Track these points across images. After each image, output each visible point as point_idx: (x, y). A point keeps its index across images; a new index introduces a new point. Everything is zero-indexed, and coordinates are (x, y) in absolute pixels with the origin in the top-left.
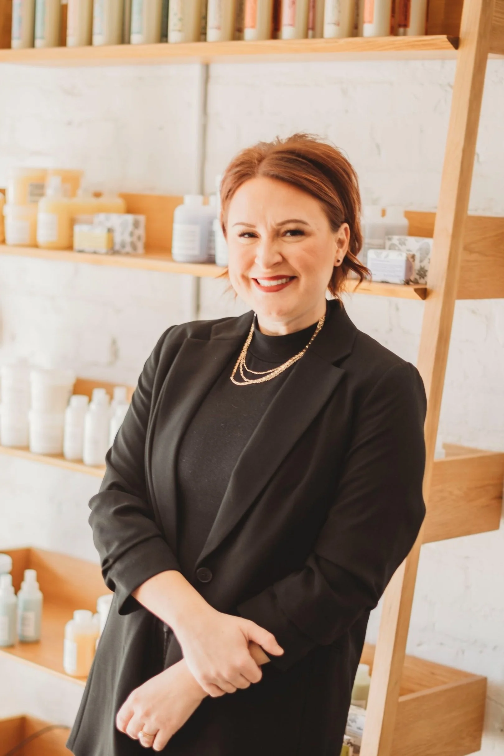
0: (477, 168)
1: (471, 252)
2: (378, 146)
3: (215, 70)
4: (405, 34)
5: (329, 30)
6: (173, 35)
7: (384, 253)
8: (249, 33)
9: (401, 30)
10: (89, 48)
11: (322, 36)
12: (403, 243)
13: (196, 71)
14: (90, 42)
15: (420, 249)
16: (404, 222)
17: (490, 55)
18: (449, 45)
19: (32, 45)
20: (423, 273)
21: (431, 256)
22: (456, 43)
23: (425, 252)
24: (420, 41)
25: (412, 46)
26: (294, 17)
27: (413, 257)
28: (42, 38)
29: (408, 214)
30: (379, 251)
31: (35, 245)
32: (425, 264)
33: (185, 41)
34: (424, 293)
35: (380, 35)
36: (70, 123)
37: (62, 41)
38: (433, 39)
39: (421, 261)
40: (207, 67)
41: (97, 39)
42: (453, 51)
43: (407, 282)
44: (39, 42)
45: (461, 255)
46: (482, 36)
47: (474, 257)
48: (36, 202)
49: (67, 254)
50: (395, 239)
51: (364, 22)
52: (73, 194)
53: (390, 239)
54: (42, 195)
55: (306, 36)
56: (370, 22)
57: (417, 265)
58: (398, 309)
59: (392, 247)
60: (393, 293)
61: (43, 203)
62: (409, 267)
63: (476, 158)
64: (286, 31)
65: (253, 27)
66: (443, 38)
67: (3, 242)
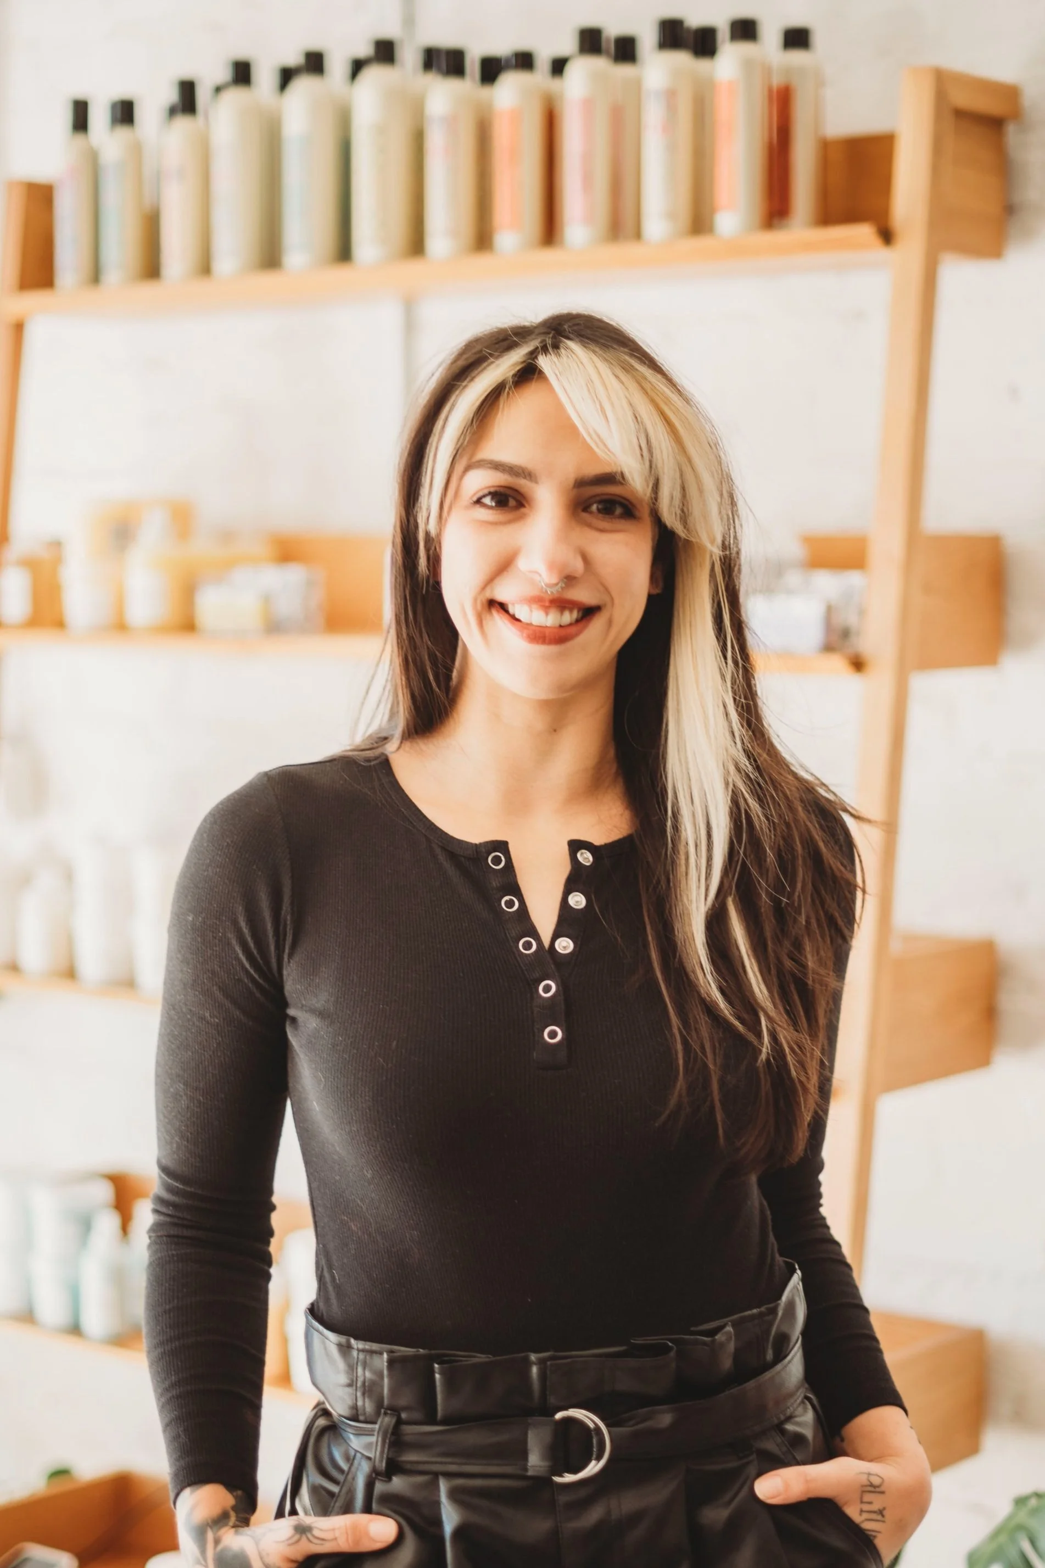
1: (936, 594)
4: (785, 226)
5: (654, 226)
6: (364, 249)
8: (505, 238)
9: (782, 222)
10: (205, 283)
11: (638, 235)
12: (808, 584)
14: (206, 270)
15: (847, 595)
17: (946, 257)
18: (875, 241)
19: (96, 278)
20: (849, 633)
22: (887, 236)
24: (824, 237)
25: (809, 247)
26: (591, 208)
27: (834, 606)
28: (119, 268)
29: (807, 540)
31: (121, 627)
33: (388, 259)
34: (858, 664)
35: (750, 230)
38: (846, 233)
40: (409, 304)
41: (221, 265)
42: (882, 253)
43: (829, 648)
44: (110, 277)
45: (922, 601)
49: (182, 639)
51: (716, 210)
55: (611, 239)
56: (729, 209)
57: (841, 621)
60: (804, 671)
61: (136, 554)
62: (828, 623)
64: (574, 232)
65: (512, 227)
66: (865, 231)
67: (59, 624)
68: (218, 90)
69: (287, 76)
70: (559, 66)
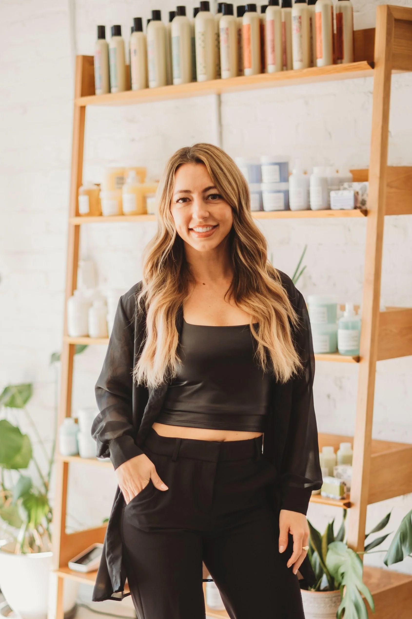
0: (390, 140)
1: (391, 187)
2: (330, 134)
3: (224, 97)
4: (341, 63)
5: (297, 64)
6: (200, 76)
7: (340, 192)
8: (247, 71)
9: (339, 61)
10: (147, 90)
11: (292, 68)
12: (350, 187)
13: (212, 99)
14: (147, 86)
15: (361, 189)
16: (350, 175)
17: (393, 71)
18: (369, 66)
19: (109, 91)
20: (364, 202)
21: (368, 191)
22: (372, 65)
23: (364, 190)
24: (351, 66)
25: (347, 69)
26: (274, 59)
27: (357, 193)
28: (116, 87)
29: (352, 171)
30: (337, 192)
31: (122, 214)
32: (365, 197)
33: (208, 80)
34: (366, 213)
35: (327, 65)
36: (133, 140)
37: (128, 87)
38: (359, 64)
39: (362, 195)
40: (219, 96)
41: (152, 84)
42: (371, 71)
43: (355, 208)
44: (113, 90)
45: (386, 189)
46: (387, 60)
47: (393, 190)
48: (121, 188)
49: (144, 217)
50: (346, 185)
51: (316, 58)
52: (142, 181)
53: (342, 185)
54: (123, 184)
55: (282, 70)
56: (321, 58)
57: (360, 198)
58: (349, 230)
59: (345, 189)
60: (348, 215)
61: (126, 188)
62: (356, 199)
63: (389, 134)
64: (270, 68)
65: (250, 67)
66: (365, 63)
67: (101, 214)
68: (149, 21)
69: (172, 15)
70: (264, 9)
